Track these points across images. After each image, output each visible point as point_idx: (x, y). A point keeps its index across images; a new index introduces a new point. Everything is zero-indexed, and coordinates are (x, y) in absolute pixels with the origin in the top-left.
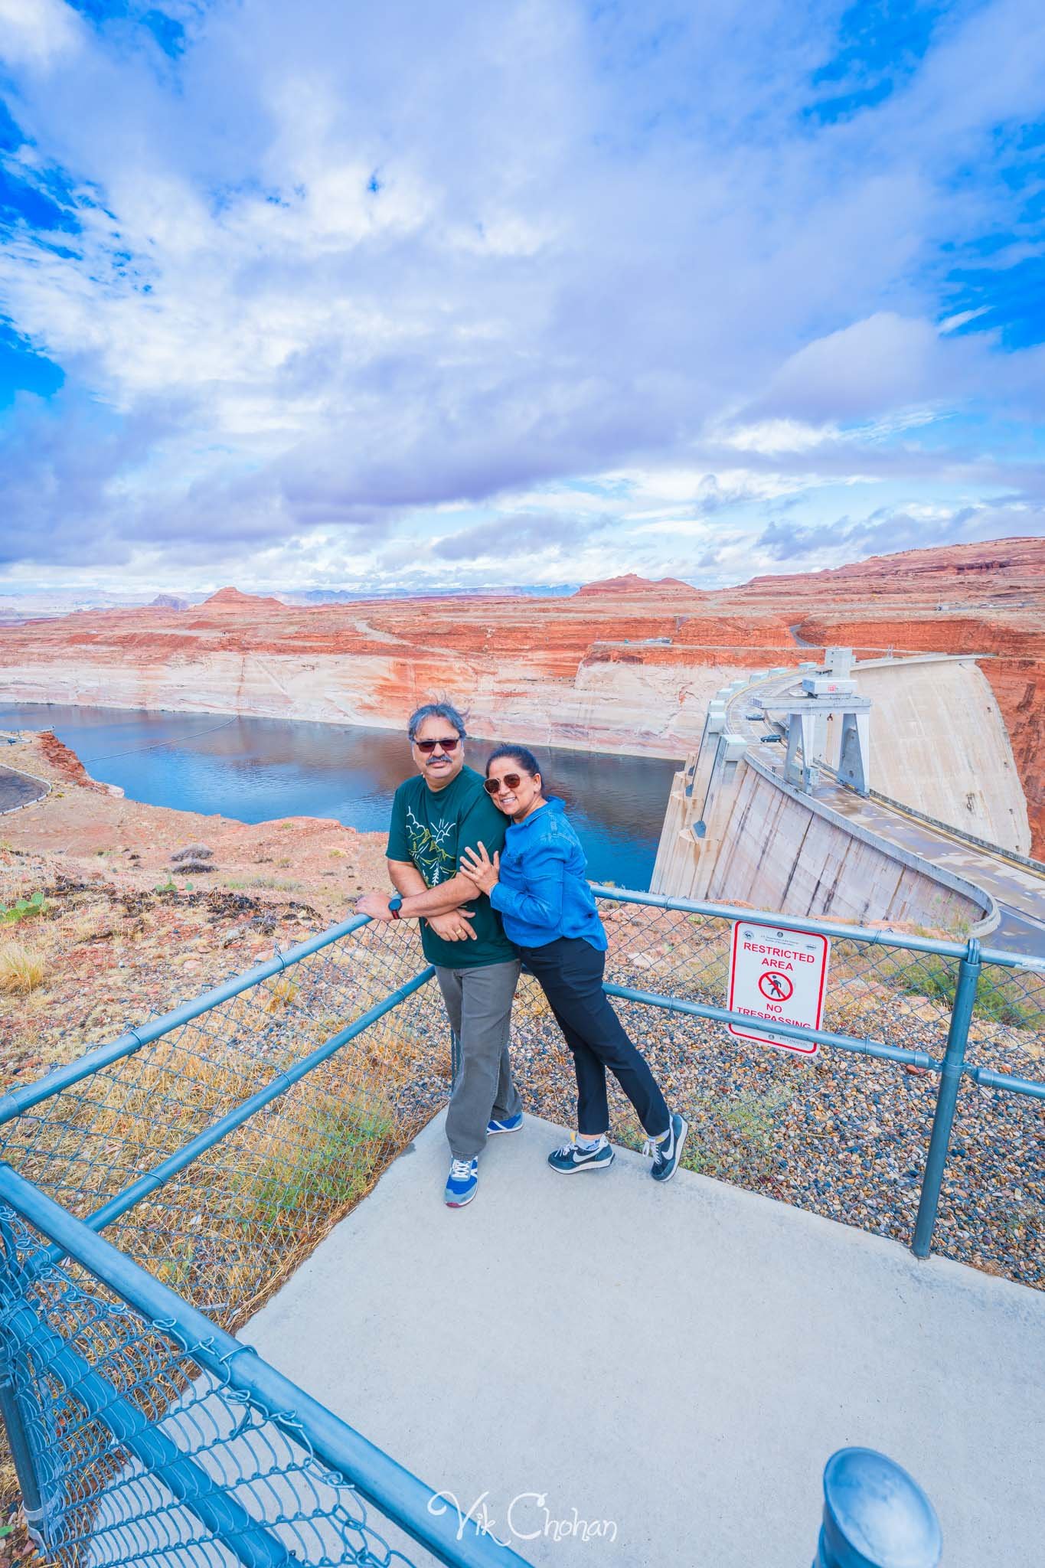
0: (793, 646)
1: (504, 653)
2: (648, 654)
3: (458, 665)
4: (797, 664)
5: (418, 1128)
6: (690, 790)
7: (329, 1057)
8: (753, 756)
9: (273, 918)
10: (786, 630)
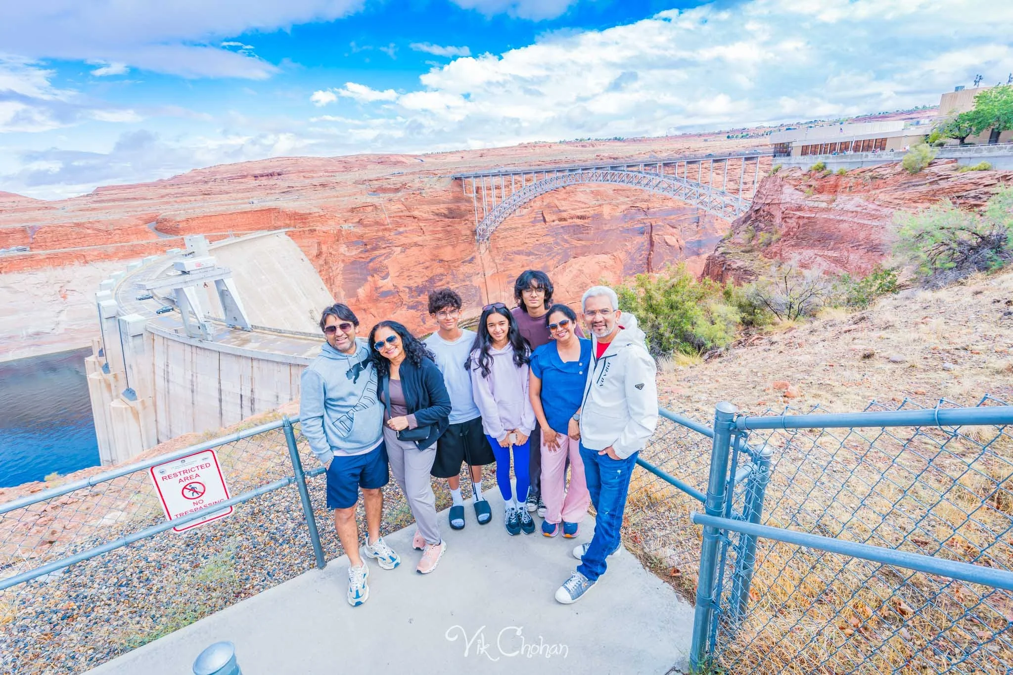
0: (155, 238)
2: (6, 263)
4: (164, 251)
6: (106, 368)
8: (154, 326)
10: (146, 227)
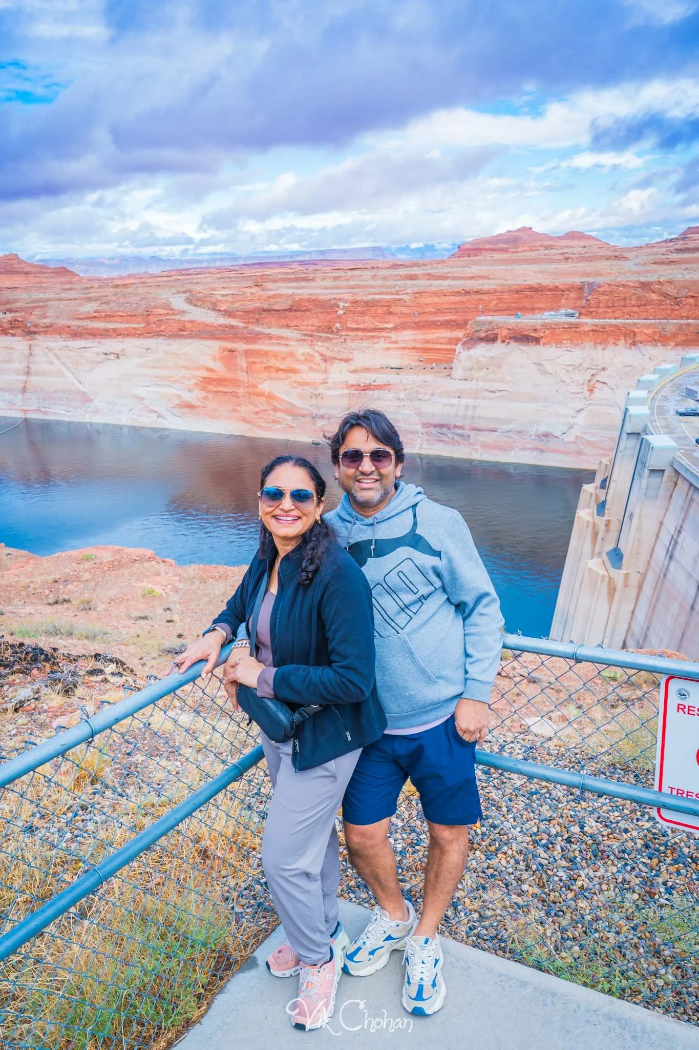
1: (360, 334)
2: (547, 332)
3: (302, 350)
5: (260, 937)
6: (602, 507)
7: (148, 848)
8: (685, 463)
9: (74, 674)
